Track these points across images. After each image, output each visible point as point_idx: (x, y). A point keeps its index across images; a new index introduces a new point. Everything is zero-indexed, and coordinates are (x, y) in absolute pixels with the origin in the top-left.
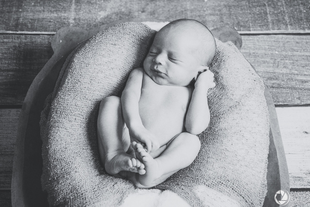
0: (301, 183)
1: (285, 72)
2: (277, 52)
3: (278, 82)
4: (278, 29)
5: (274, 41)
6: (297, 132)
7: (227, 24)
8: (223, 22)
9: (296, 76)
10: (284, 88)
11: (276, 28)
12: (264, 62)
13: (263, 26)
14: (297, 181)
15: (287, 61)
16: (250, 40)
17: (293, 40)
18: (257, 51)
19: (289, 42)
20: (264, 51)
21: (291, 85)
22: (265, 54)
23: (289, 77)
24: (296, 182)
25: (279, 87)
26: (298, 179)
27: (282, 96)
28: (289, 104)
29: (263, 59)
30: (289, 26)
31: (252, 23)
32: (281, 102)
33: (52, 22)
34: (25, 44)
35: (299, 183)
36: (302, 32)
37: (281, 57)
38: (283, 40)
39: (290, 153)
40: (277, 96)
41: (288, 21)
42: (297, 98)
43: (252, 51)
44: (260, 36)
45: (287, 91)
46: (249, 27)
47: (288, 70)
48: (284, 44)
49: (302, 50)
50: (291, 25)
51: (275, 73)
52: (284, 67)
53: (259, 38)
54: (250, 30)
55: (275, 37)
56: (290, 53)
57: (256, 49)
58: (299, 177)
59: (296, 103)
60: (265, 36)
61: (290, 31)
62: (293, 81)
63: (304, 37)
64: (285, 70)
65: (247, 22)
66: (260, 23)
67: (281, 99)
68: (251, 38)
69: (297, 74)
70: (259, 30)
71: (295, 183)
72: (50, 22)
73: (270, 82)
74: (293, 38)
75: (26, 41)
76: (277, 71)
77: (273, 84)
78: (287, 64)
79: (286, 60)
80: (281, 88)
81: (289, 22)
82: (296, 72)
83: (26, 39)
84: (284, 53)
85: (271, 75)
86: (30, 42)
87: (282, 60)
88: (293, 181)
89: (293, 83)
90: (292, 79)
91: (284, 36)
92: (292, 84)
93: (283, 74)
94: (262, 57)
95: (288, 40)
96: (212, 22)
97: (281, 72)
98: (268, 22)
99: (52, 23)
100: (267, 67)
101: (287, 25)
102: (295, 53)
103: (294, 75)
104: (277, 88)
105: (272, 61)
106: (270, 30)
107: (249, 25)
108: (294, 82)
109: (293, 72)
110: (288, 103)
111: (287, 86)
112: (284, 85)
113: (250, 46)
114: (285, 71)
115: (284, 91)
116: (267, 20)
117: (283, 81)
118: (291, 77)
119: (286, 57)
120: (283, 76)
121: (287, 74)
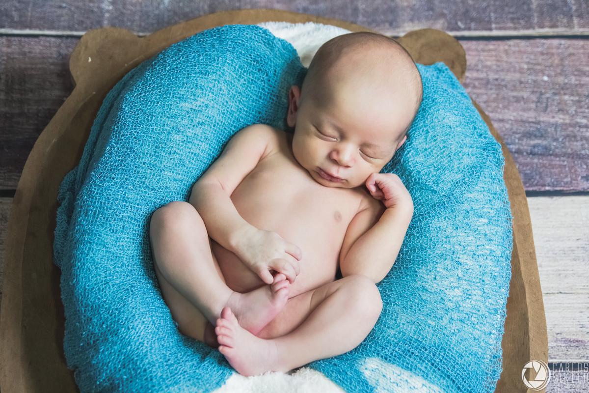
0: (580, 352)
1: (561, 121)
2: (546, 78)
3: (545, 143)
4: (552, 27)
5: (542, 54)
6: (578, 248)
7: (443, 15)
8: (432, 9)
9: (584, 130)
10: (556, 155)
11: (547, 24)
12: (518, 100)
13: (518, 19)
14: (574, 348)
15: (566, 97)
16: (490, 50)
17: (582, 51)
18: (502, 75)
19: (573, 54)
20: (517, 76)
21: (572, 149)
22: (521, 83)
23: (569, 133)
24: (571, 351)
25: (546, 152)
26: (574, 344)
27: (551, 173)
28: (565, 189)
29: (515, 94)
30: (576, 20)
31: (495, 12)
32: (549, 186)
33: (65, 8)
34: (9, 58)
35: (576, 353)
37: (553, 88)
38: (560, 51)
39: (561, 293)
40: (540, 173)
41: (574, 8)
42: (583, 177)
43: (492, 76)
44: (511, 42)
45: (564, 161)
46: (489, 22)
47: (567, 117)
48: (562, 60)
50: (580, 16)
51: (538, 123)
52: (559, 110)
53: (510, 46)
54: (490, 29)
55: (544, 44)
56: (573, 80)
57: (503, 70)
58: (577, 341)
59: (580, 188)
60: (523, 43)
61: (578, 30)
62: (577, 141)
64: (561, 116)
65: (485, 9)
66: (513, 13)
67: (548, 180)
68: (492, 45)
69: (586, 126)
70: (510, 28)
71: (569, 353)
72: (60, 7)
73: (528, 142)
74: (583, 47)
75: (9, 50)
76: (544, 118)
77: (534, 146)
78: (566, 104)
79: (565, 94)
80: (551, 155)
81: (577, 10)
82: (584, 121)
83: (9, 46)
84: (561, 80)
85: (531, 127)
86: (19, 54)
87: (555, 94)
88: (564, 349)
89: (577, 145)
90: (575, 137)
91: (563, 42)
92: (575, 148)
93: (556, 126)
94: (514, 88)
95: (571, 50)
96: (408, 10)
97: (552, 120)
98: (529, 10)
99: (65, 11)
100: (524, 110)
101: (572, 16)
102: (585, 80)
103: (580, 127)
104: (541, 155)
105: (534, 98)
106: (534, 28)
107: (490, 16)
108: (579, 143)
109: (579, 120)
110: (564, 187)
111: (564, 150)
112: (557, 148)
113: (488, 63)
114: (560, 119)
115: (556, 161)
116: (529, 5)
117: (556, 140)
118: (572, 131)
119: (564, 88)
120: (556, 130)
121: (564, 126)
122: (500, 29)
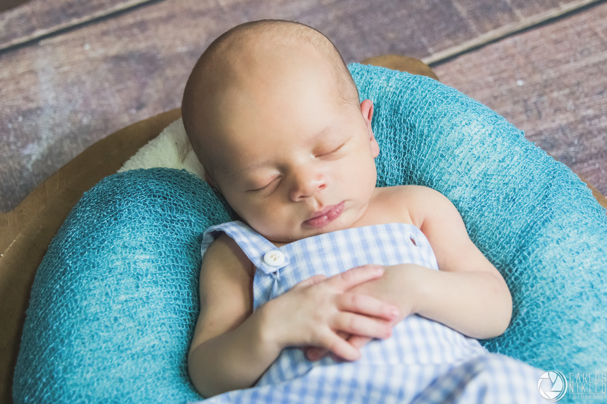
1: (565, 122)
2: (520, 83)
4: (495, 28)
5: (501, 59)
9: (596, 121)
11: (488, 26)
13: (454, 33)
15: (555, 94)
17: (543, 40)
19: (536, 47)
21: (596, 148)
22: (495, 98)
23: (581, 131)
30: (518, 12)
31: (424, 35)
36: (553, 13)
38: (519, 49)
44: (461, 60)
45: (594, 164)
46: (424, 48)
47: (568, 115)
48: (527, 57)
49: (578, 56)
50: (520, 6)
51: (540, 133)
52: (556, 111)
56: (552, 73)
60: (473, 56)
61: (526, 21)
62: (596, 136)
63: (566, 22)
64: (562, 116)
65: (412, 36)
66: (445, 29)
69: (596, 117)
70: (450, 46)
74: (542, 36)
76: (544, 126)
78: (559, 102)
79: (552, 91)
80: (576, 163)
82: (590, 112)
84: (537, 78)
87: (540, 95)
90: (590, 132)
91: (517, 38)
92: (597, 145)
93: (562, 129)
95: (531, 44)
97: (554, 125)
98: (461, 19)
102: (565, 68)
105: (519, 108)
106: (476, 36)
108: (599, 138)
109: (584, 113)
111: (587, 152)
112: (578, 153)
114: (561, 120)
116: (457, 15)
117: (571, 144)
118: (584, 128)
119: (546, 86)
120: (564, 134)
121: (572, 126)
122: (440, 50)
